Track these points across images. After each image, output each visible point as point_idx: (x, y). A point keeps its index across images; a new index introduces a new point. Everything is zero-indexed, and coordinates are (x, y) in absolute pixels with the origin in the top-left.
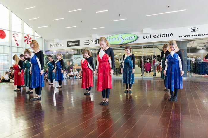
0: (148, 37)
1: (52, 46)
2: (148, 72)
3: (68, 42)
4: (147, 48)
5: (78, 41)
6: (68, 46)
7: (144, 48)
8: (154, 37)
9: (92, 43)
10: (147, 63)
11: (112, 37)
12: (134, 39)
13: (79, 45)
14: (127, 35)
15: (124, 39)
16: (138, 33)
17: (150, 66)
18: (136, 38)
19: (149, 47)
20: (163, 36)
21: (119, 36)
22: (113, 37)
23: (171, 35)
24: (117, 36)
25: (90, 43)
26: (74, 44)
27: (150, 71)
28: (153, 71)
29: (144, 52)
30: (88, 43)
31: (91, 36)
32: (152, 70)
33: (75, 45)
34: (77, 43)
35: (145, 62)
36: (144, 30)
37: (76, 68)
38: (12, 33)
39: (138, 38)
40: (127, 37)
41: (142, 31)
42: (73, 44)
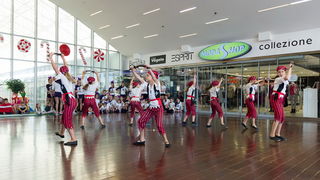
0: (267, 47)
3: (151, 58)
6: (151, 63)
9: (182, 59)
12: (244, 50)
13: (164, 62)
14: (232, 45)
15: (228, 50)
16: (250, 41)
18: (247, 48)
20: (294, 43)
21: (220, 46)
23: (309, 41)
25: (179, 59)
26: (159, 60)
31: (180, 48)
34: (163, 59)
36: (260, 35)
38: (78, 47)
39: (250, 48)
40: (232, 49)
41: (257, 36)
42: (157, 60)
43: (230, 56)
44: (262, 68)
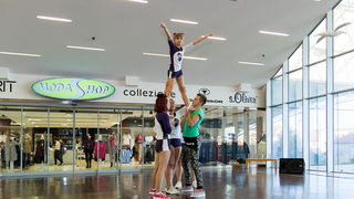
0: (133, 93)
2: (100, 160)
8: (145, 93)
11: (52, 81)
12: (107, 93)
15: (85, 89)
18: (111, 90)
21: (72, 81)
22: (58, 81)
23: (173, 95)
24: (66, 81)
39: (114, 92)
40: (92, 87)
41: (124, 79)
43: (87, 97)
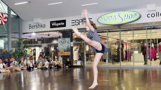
0: (153, 16)
1: (31, 27)
2: (153, 59)
3: (51, 22)
4: (152, 29)
5: (64, 21)
6: (52, 27)
7: (148, 29)
9: (81, 24)
10: (152, 48)
12: (136, 18)
13: (65, 26)
14: (126, 13)
15: (123, 17)
17: (155, 52)
18: (138, 16)
19: (154, 28)
21: (116, 14)
22: (108, 15)
24: (113, 14)
25: (79, 24)
26: (60, 24)
27: (155, 59)
28: (158, 59)
29: (148, 34)
30: (77, 24)
31: (81, 14)
32: (157, 57)
33: (59, 26)
34: (63, 24)
35: (149, 47)
36: (148, 5)
37: (61, 55)
39: (140, 17)
40: (127, 16)
41: (146, 7)
42: (58, 25)
43: (124, 22)
44: (149, 31)
